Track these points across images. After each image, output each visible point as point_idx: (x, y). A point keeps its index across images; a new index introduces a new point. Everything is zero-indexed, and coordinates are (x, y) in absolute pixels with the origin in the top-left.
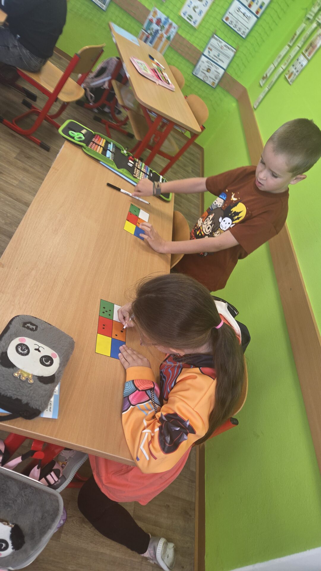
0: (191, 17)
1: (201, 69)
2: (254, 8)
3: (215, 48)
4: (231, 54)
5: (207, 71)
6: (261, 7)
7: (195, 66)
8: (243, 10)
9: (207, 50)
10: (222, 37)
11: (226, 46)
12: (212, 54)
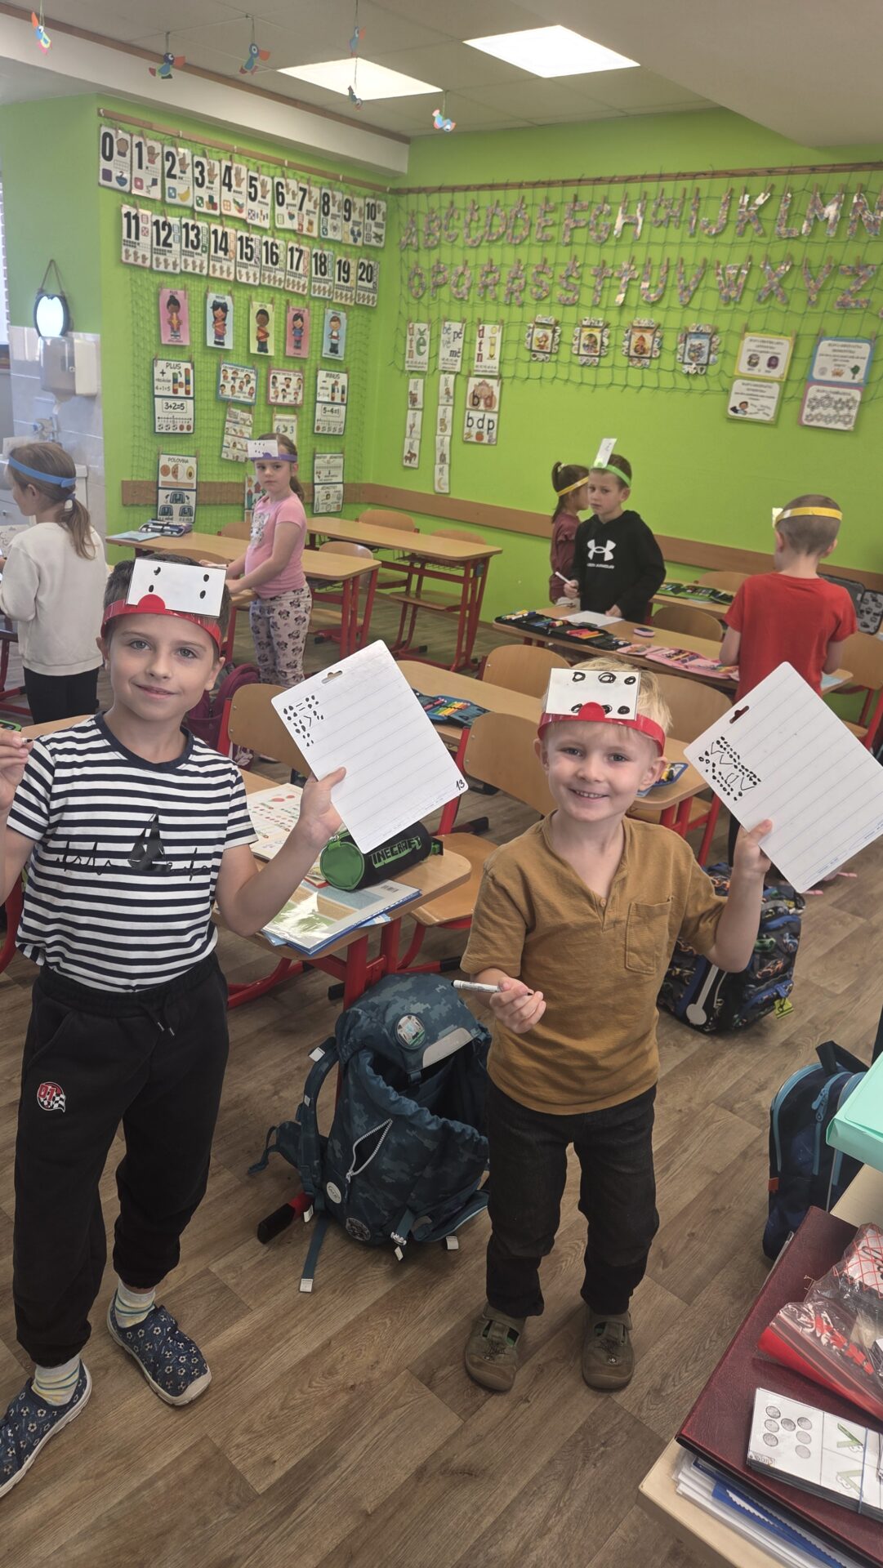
1: (320, 502)
2: (338, 400)
3: (323, 467)
4: (340, 461)
5: (327, 499)
6: (343, 392)
7: (313, 504)
8: (329, 408)
9: (316, 476)
10: (323, 451)
11: (331, 457)
12: (322, 477)
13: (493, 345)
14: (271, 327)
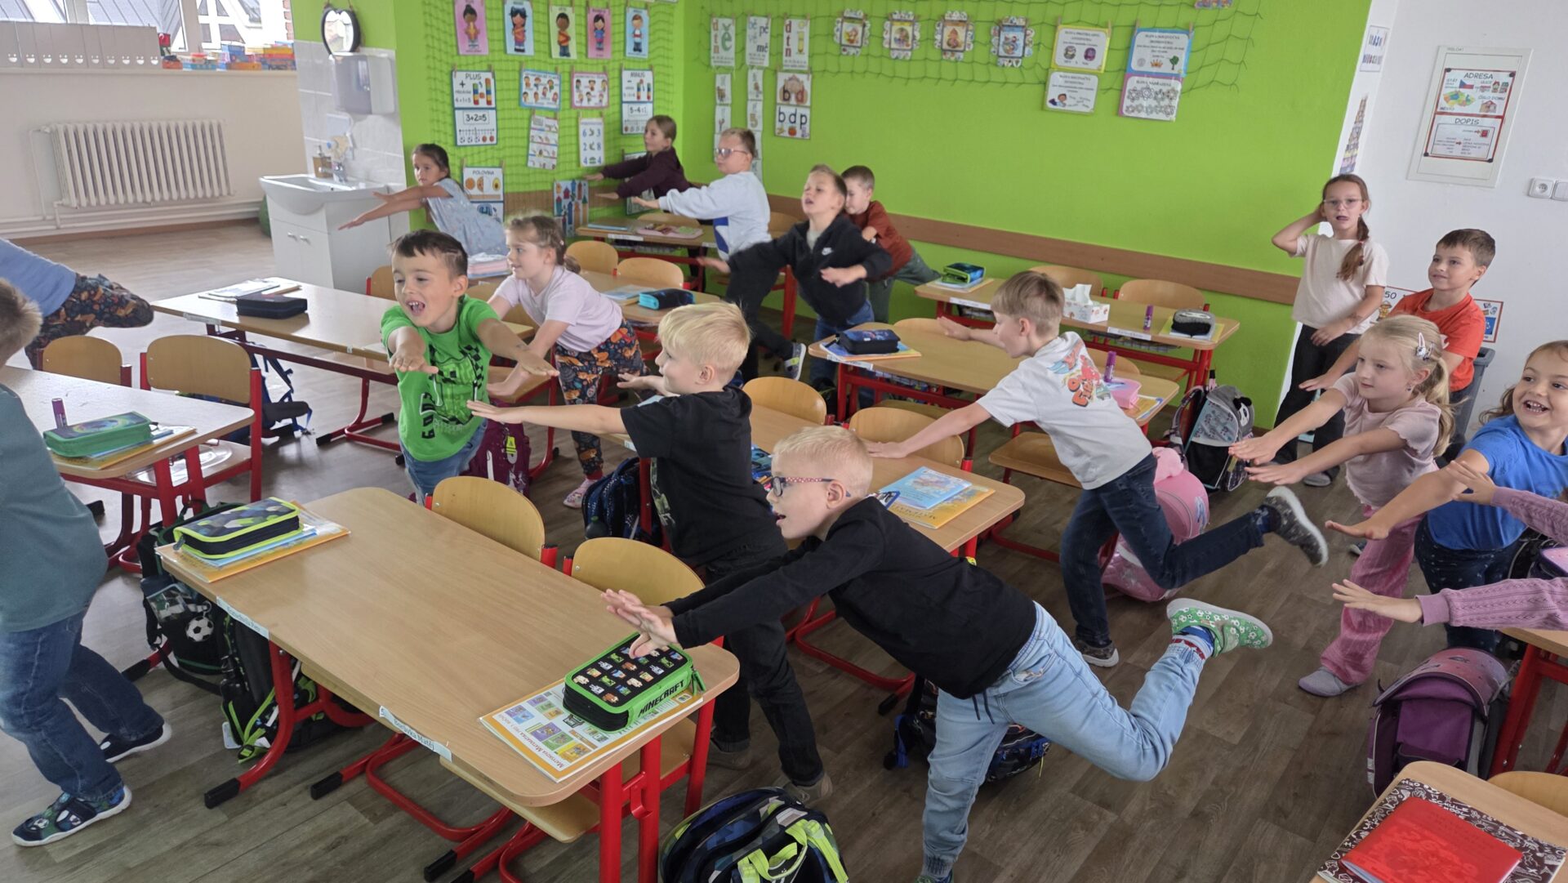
0: (593, 159)
2: (644, 97)
8: (635, 107)
13: (801, 39)
14: (571, 31)
